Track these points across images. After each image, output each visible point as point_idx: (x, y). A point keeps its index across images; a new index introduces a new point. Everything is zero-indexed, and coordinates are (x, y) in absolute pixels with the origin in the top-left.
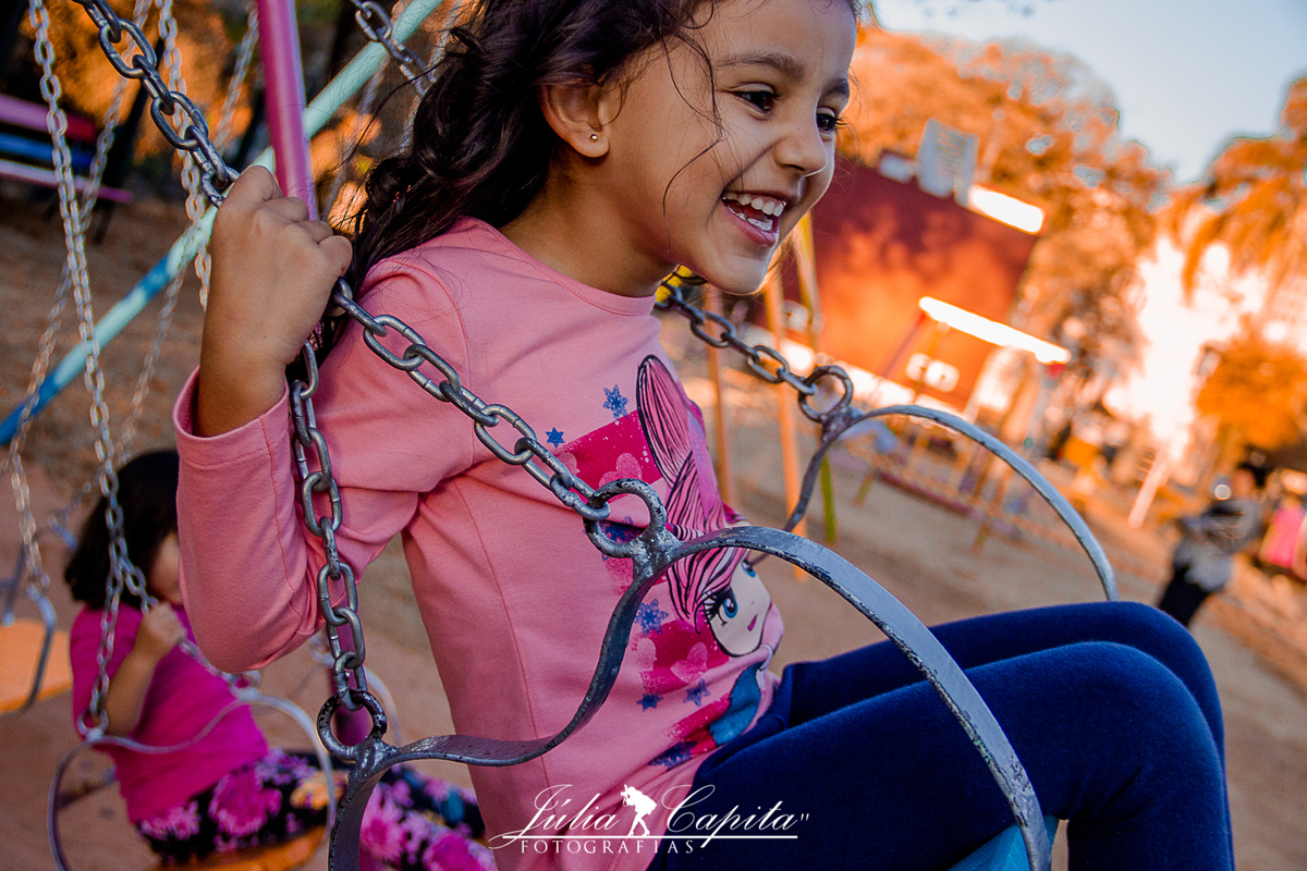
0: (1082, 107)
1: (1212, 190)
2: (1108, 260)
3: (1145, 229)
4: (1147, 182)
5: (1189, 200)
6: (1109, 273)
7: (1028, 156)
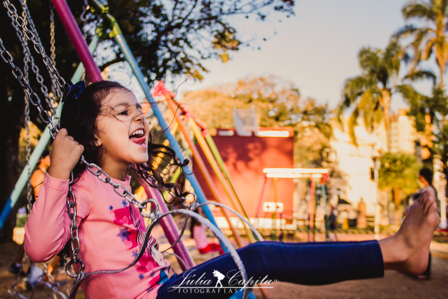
0: (284, 92)
1: (347, 102)
2: (318, 147)
3: (327, 129)
4: (321, 111)
5: (341, 109)
6: (321, 152)
7: (270, 118)
